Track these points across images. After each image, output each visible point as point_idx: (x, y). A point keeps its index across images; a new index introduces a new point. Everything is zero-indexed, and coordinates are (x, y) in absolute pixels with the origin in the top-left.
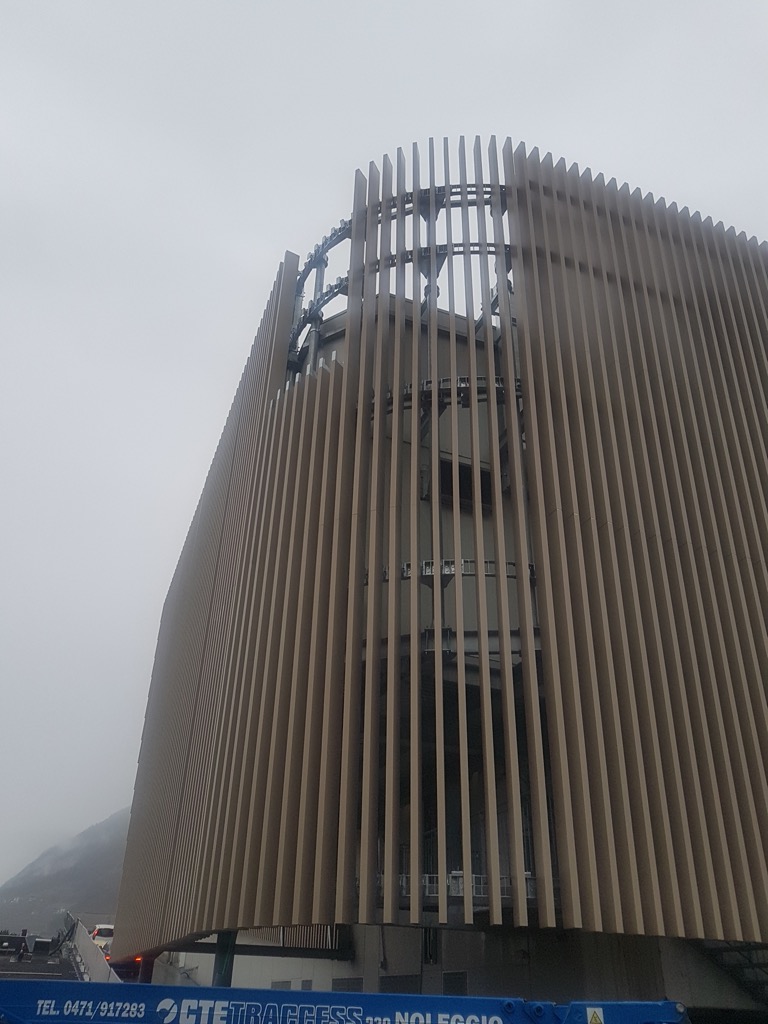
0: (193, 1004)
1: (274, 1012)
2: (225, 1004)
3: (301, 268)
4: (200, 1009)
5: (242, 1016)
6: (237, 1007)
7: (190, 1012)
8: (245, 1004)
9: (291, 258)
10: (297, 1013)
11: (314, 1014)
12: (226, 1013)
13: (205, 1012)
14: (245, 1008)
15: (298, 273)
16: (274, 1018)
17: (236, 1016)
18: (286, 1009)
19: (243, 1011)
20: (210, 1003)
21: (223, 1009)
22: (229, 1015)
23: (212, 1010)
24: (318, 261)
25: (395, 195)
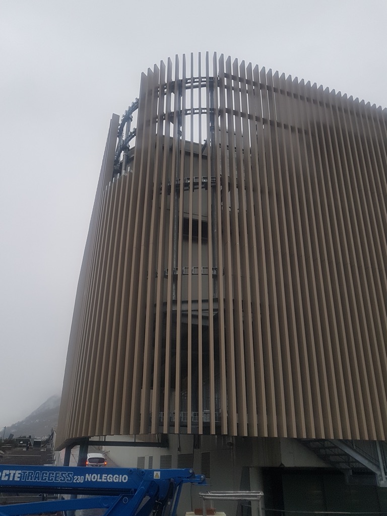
0: (7, 472)
1: (39, 475)
2: (20, 472)
3: (120, 122)
4: (10, 474)
5: (26, 476)
6: (24, 473)
7: (6, 475)
8: (28, 472)
9: (115, 117)
10: (48, 475)
11: (54, 475)
12: (20, 475)
13: (12, 475)
14: (27, 473)
15: (119, 125)
16: (39, 477)
17: (24, 476)
18: (43, 473)
19: (26, 475)
20: (14, 472)
21: (19, 474)
22: (21, 476)
23: (14, 474)
24: (128, 118)
25: (166, 82)
